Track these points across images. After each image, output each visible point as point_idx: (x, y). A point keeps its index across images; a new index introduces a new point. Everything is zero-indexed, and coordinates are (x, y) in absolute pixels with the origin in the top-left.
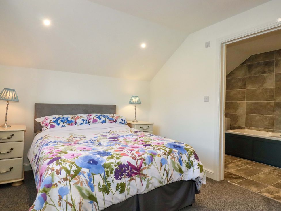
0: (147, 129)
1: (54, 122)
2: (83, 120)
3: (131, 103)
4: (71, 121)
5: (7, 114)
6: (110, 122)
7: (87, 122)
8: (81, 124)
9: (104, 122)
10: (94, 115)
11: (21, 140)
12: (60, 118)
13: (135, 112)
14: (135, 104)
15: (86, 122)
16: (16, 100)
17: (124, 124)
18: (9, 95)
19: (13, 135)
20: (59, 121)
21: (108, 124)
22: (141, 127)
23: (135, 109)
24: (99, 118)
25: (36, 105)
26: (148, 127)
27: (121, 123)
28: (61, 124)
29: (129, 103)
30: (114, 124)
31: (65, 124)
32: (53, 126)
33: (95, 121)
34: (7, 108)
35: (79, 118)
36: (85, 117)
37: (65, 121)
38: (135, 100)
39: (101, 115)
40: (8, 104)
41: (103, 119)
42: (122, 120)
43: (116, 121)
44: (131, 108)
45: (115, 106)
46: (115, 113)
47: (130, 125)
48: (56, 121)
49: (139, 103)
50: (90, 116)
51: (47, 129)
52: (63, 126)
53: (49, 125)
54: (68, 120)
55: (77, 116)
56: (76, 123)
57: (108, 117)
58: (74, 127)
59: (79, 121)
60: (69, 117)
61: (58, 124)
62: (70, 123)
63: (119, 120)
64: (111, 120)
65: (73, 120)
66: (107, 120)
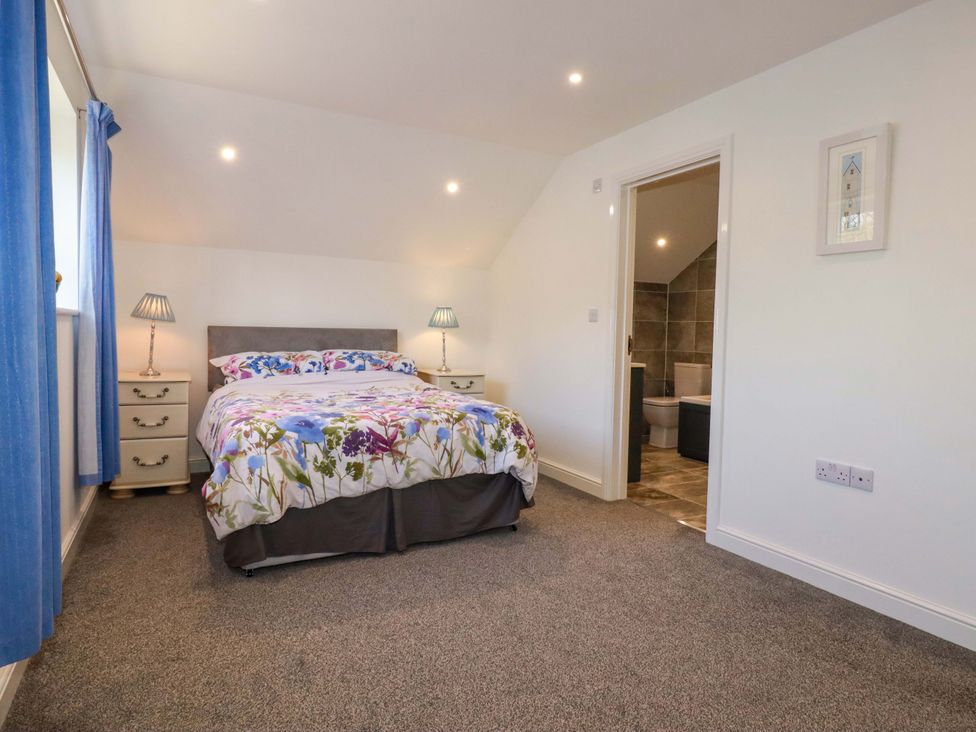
0: (468, 387)
1: (249, 366)
2: (314, 364)
3: (432, 324)
4: (287, 364)
5: (152, 348)
6: (376, 368)
7: (323, 368)
8: (309, 371)
9: (361, 368)
10: (338, 353)
11: (183, 401)
12: (261, 358)
13: (444, 346)
14: (444, 328)
15: (320, 367)
16: (170, 319)
17: (409, 373)
18: (155, 307)
19: (166, 390)
20: (261, 363)
21: (370, 373)
22: (453, 383)
23: (444, 340)
24: (350, 359)
25: (211, 329)
26: (471, 383)
27: (401, 371)
28: (265, 371)
29: (430, 325)
30: (384, 373)
31: (274, 371)
32: (246, 375)
33: (339, 365)
34: (152, 336)
35: (303, 358)
36: (317, 356)
37: (273, 364)
38: (443, 317)
39: (355, 354)
40: (153, 328)
41: (359, 362)
42: (406, 365)
43: (389, 368)
44: (434, 337)
45: (394, 333)
46: (394, 348)
47: (425, 377)
48: (254, 366)
49: (455, 325)
50: (331, 354)
51: (235, 380)
52: (268, 375)
53: (240, 373)
54: (279, 363)
55: (299, 354)
56: (297, 370)
57: (370, 356)
58: (292, 378)
59: (304, 365)
60: (282, 356)
61: (259, 371)
62: (284, 369)
63: (398, 365)
64: (376, 364)
65: (290, 362)
66: (368, 363)
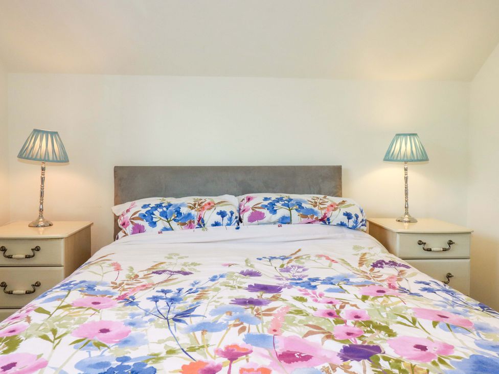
0: (445, 250)
1: (143, 217)
2: (223, 214)
3: (389, 158)
4: (189, 214)
5: (42, 194)
6: (306, 220)
7: (234, 221)
8: (217, 224)
9: (285, 221)
10: (258, 199)
11: (58, 263)
12: (160, 206)
13: (406, 188)
14: (406, 162)
15: (230, 219)
16: (63, 160)
17: (354, 228)
19: (37, 249)
20: (157, 213)
21: (298, 228)
22: (420, 243)
23: (406, 179)
24: (272, 209)
25: (118, 170)
26: (450, 243)
27: (342, 224)
28: (161, 224)
29: (385, 160)
30: (319, 226)
31: (174, 224)
32: (138, 229)
33: (256, 217)
34: (43, 180)
35: (211, 206)
36: (231, 202)
37: (172, 214)
38: (405, 147)
39: (278, 200)
40: (43, 169)
41: (282, 212)
42: (349, 216)
43: (325, 220)
44: (394, 172)
45: (337, 170)
46: (337, 192)
47: (379, 233)
48: (149, 216)
49: (423, 158)
50: (249, 199)
51: (126, 235)
52: (165, 229)
53: (131, 226)
54: (179, 213)
55: (208, 199)
56: (201, 223)
57: (299, 204)
58: (196, 233)
59: (211, 216)
60: (185, 203)
61: (153, 224)
62: (186, 221)
63: (337, 216)
64: (308, 215)
65: (194, 212)
66: (295, 214)
